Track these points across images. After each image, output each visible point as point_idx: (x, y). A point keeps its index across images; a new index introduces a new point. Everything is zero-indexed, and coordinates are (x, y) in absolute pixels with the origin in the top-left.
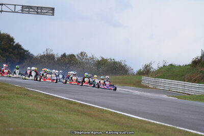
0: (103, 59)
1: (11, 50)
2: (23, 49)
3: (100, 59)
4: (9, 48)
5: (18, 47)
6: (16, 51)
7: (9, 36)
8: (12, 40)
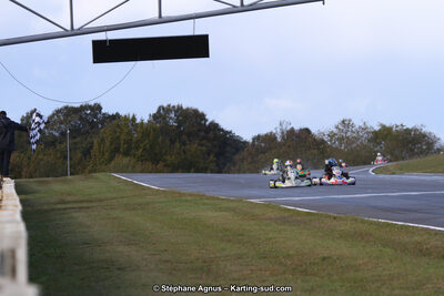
0: (384, 127)
1: (202, 134)
2: (222, 130)
3: (377, 128)
4: (199, 130)
5: (215, 126)
6: (211, 135)
7: (196, 111)
8: (202, 116)
